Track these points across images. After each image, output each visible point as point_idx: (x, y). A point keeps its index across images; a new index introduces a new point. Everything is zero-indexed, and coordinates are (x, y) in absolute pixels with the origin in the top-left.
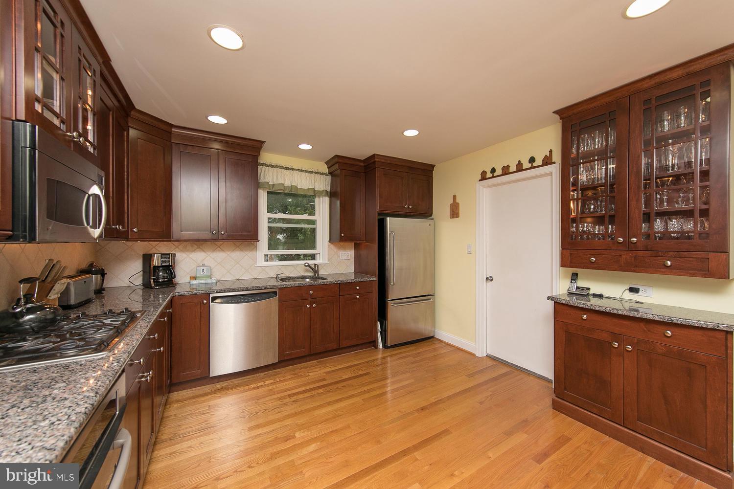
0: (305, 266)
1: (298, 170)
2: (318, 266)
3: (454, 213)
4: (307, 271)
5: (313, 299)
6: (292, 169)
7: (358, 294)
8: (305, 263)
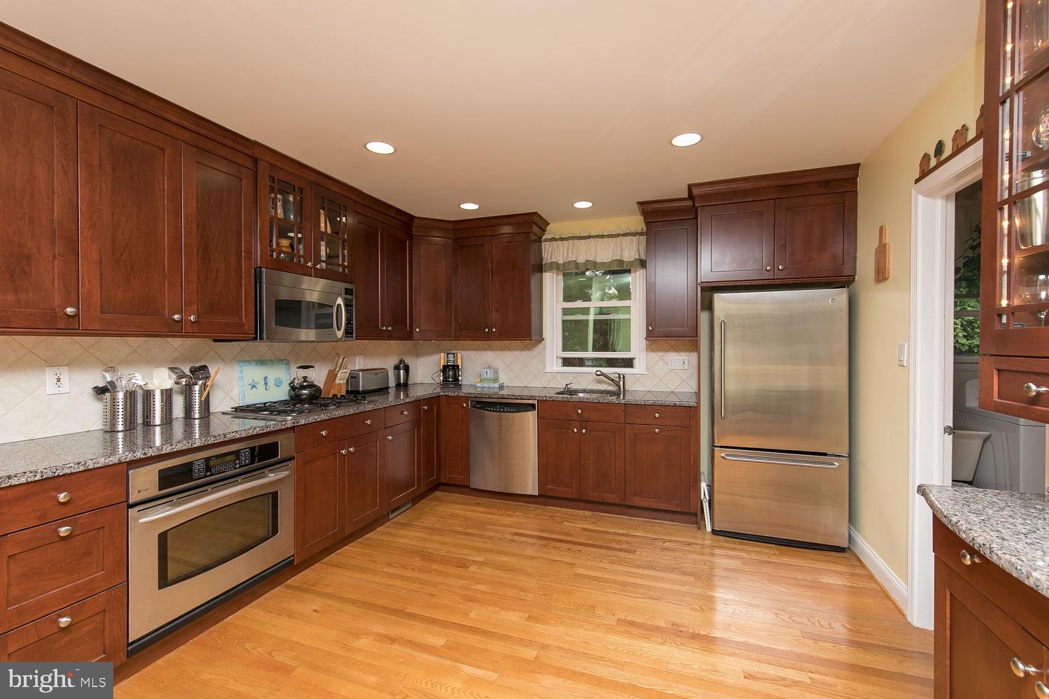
0: (597, 375)
1: (598, 236)
2: (624, 377)
3: (881, 275)
4: (600, 382)
5: (583, 422)
6: (589, 237)
7: (658, 426)
8: (597, 371)
